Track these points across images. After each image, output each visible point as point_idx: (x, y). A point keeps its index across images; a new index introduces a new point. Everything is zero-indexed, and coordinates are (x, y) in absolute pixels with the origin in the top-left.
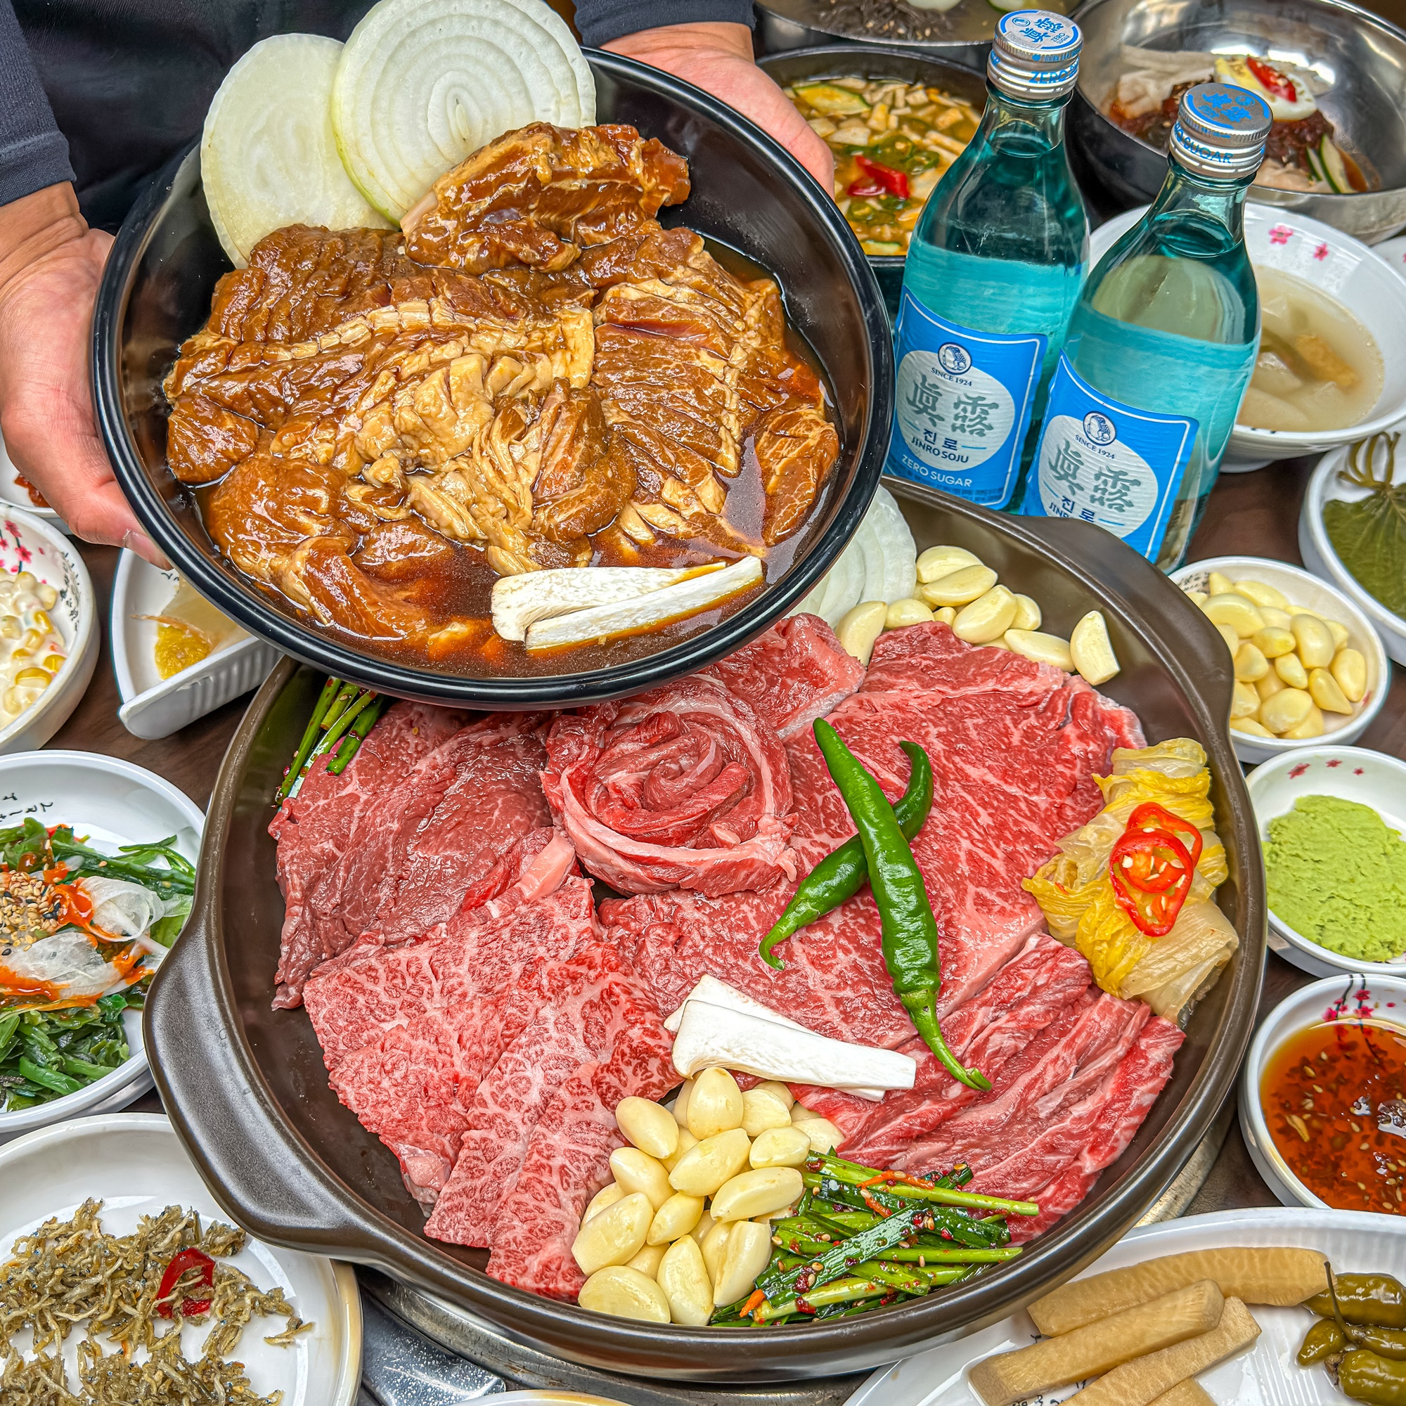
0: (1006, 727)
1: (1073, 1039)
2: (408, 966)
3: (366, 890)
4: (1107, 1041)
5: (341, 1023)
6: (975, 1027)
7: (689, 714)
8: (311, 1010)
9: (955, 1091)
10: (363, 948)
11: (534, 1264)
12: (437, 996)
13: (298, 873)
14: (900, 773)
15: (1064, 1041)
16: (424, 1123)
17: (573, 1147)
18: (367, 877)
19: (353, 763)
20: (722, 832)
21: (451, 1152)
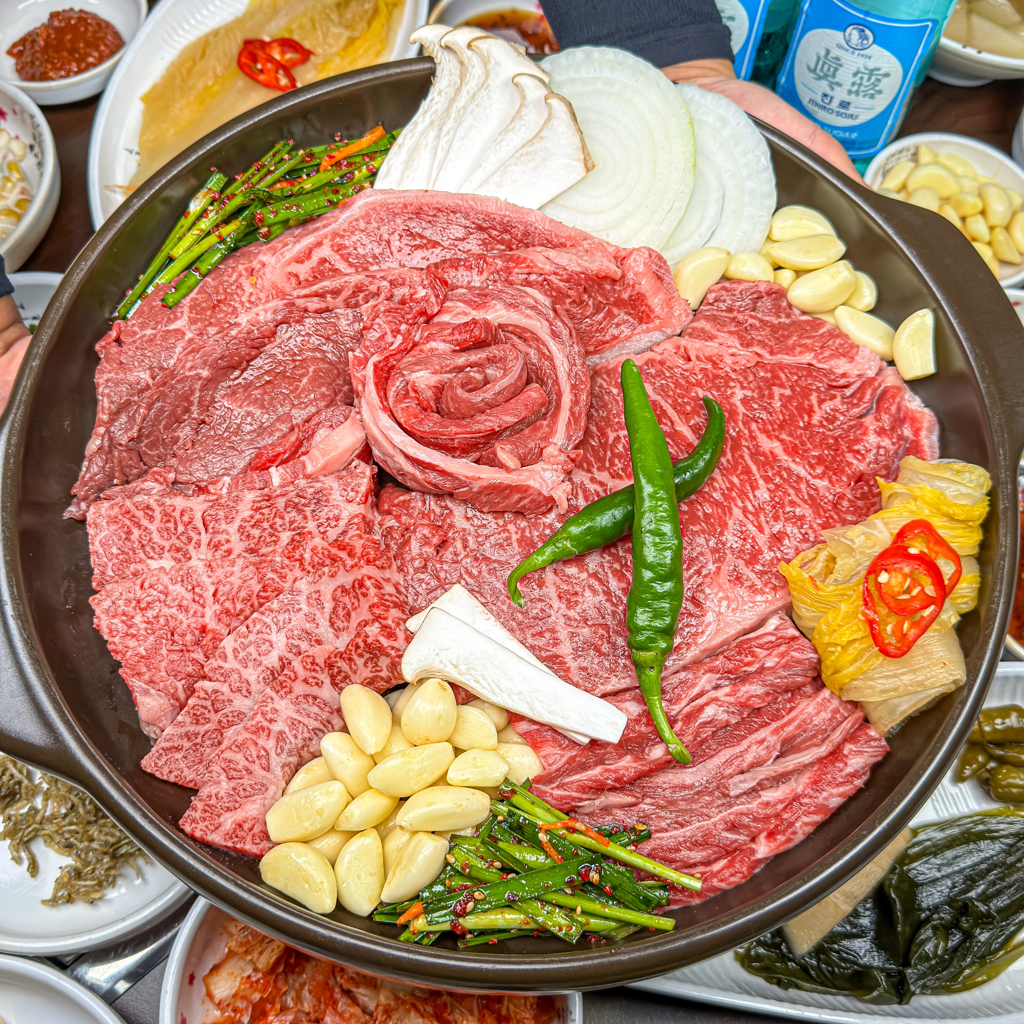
0: (811, 406)
1: (782, 727)
2: (182, 515)
3: (165, 428)
4: (814, 736)
5: (115, 550)
6: (696, 691)
7: (507, 325)
8: (91, 531)
9: (657, 753)
10: (148, 484)
11: (228, 821)
12: (203, 547)
13: (109, 396)
14: (695, 429)
15: (774, 725)
16: (163, 664)
17: (295, 716)
18: (169, 417)
19: (188, 299)
20: (504, 453)
21: (182, 696)
